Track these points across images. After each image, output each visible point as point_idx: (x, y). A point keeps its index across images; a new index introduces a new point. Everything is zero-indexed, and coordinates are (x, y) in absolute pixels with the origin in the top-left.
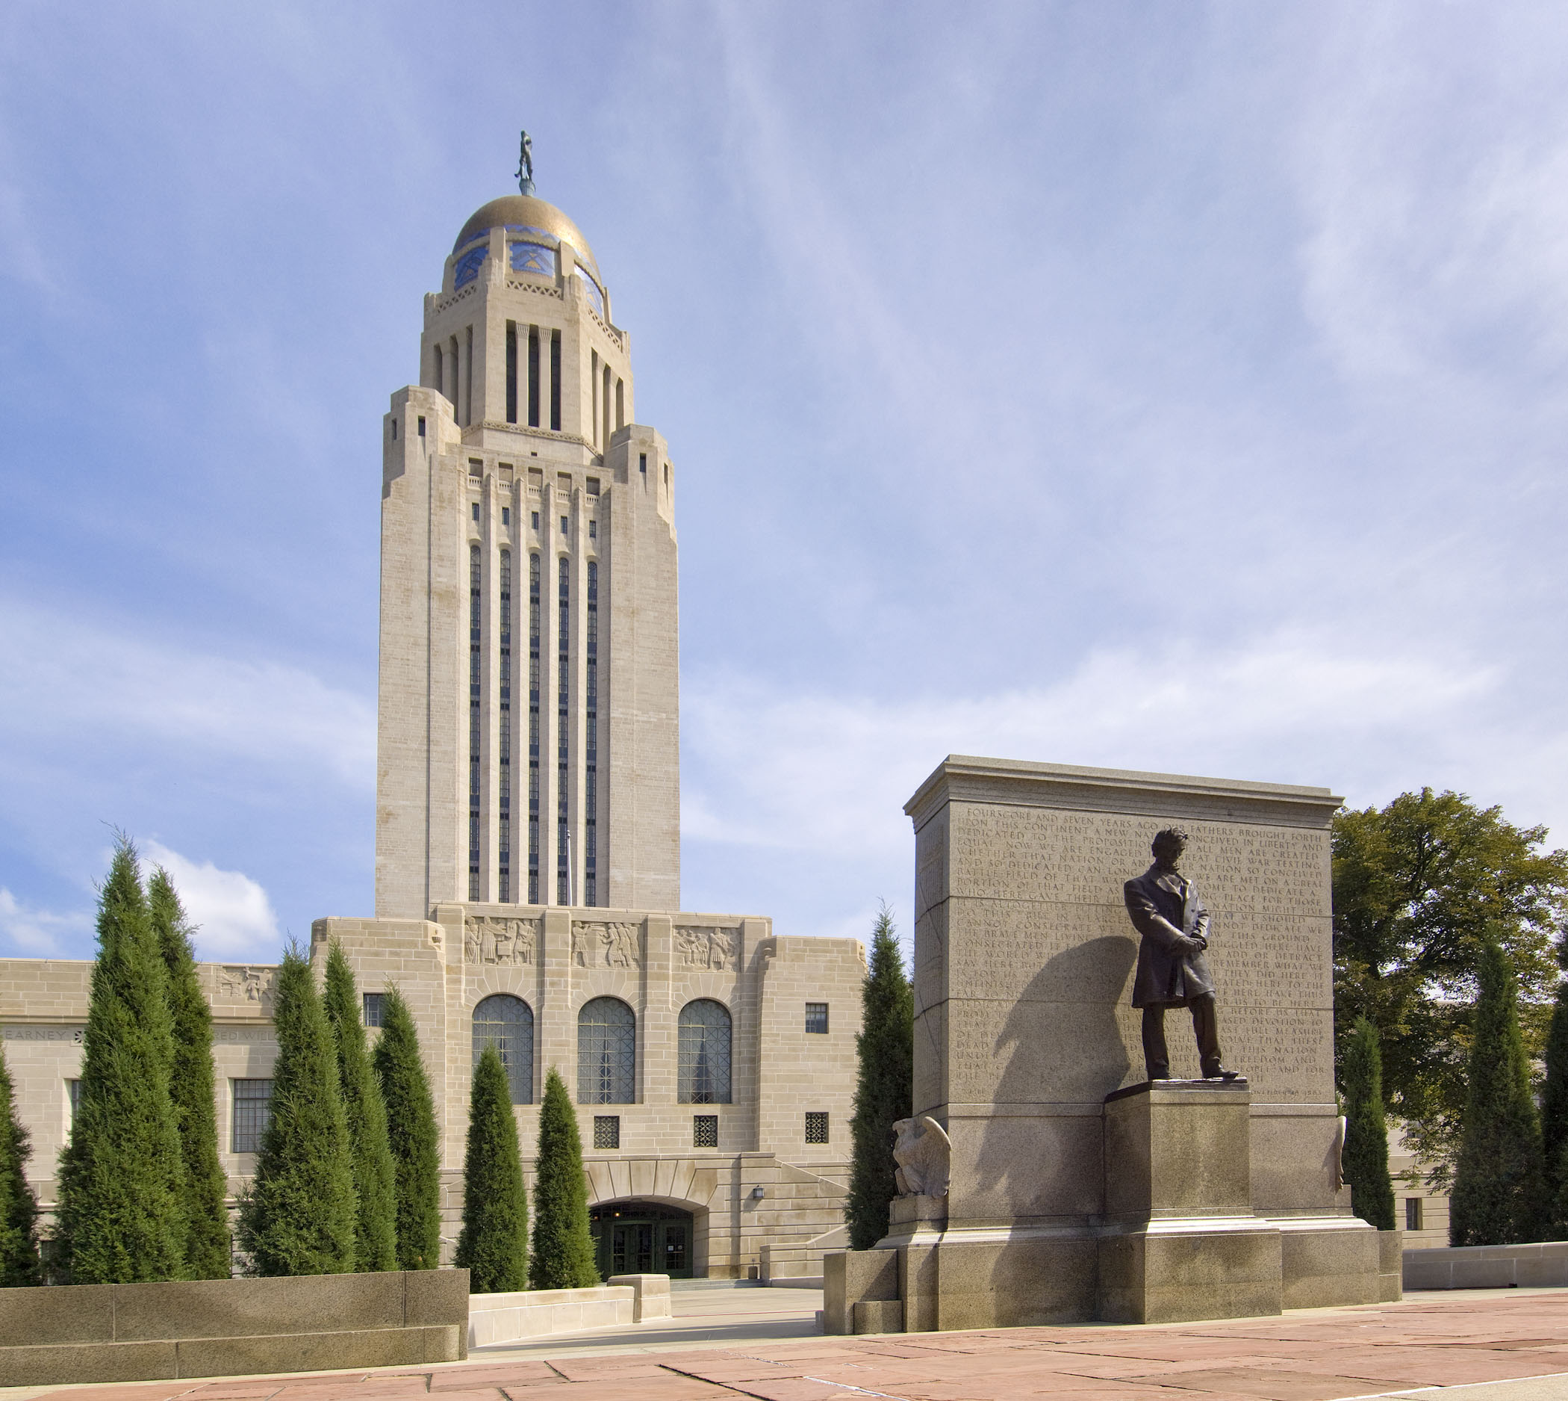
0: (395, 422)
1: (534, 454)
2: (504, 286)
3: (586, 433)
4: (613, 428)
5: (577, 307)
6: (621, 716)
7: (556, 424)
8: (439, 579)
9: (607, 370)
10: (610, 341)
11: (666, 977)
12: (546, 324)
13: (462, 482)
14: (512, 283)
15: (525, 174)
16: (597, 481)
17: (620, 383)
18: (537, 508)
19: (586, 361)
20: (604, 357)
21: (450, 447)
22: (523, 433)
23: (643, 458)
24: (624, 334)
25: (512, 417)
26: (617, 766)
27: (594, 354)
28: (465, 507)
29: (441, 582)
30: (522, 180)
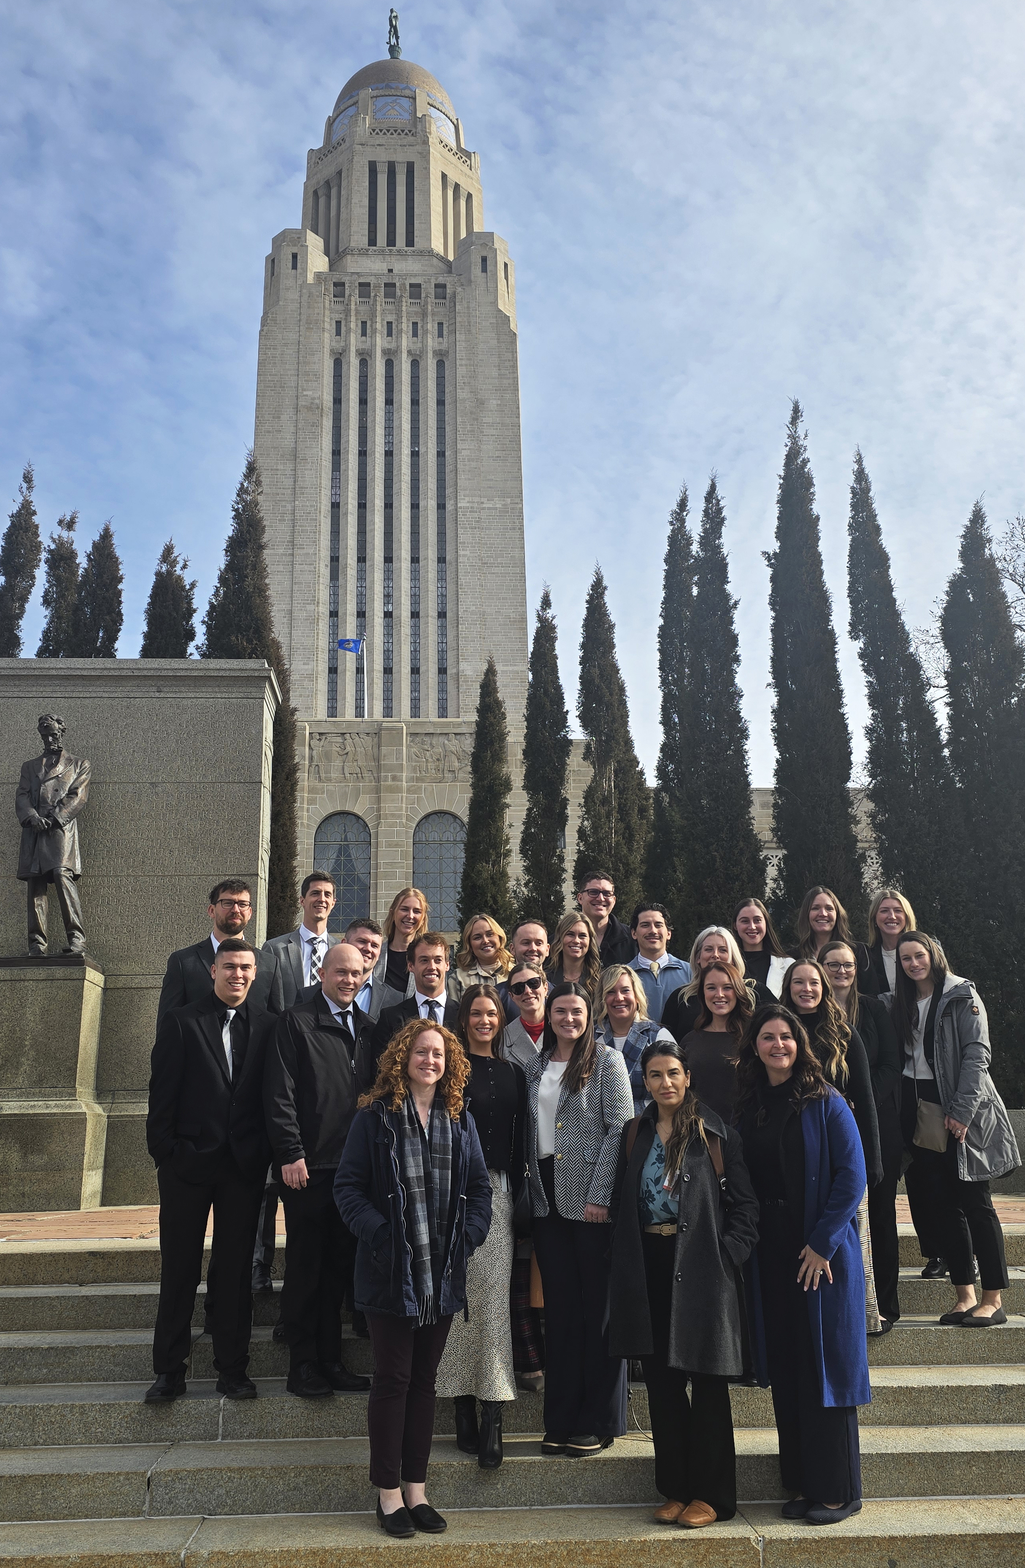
0: (273, 261)
1: (390, 271)
2: (368, 134)
3: (437, 245)
4: (463, 235)
5: (428, 140)
6: (468, 505)
7: (410, 242)
8: (305, 393)
9: (457, 187)
10: (459, 163)
11: (399, 790)
12: (401, 157)
13: (327, 302)
14: (374, 130)
15: (393, 41)
16: (444, 286)
17: (469, 196)
18: (392, 318)
19: (436, 183)
20: (453, 177)
21: (318, 275)
22: (382, 253)
23: (484, 260)
24: (473, 155)
25: (372, 242)
26: (464, 556)
27: (444, 176)
28: (329, 326)
29: (307, 395)
30: (391, 46)
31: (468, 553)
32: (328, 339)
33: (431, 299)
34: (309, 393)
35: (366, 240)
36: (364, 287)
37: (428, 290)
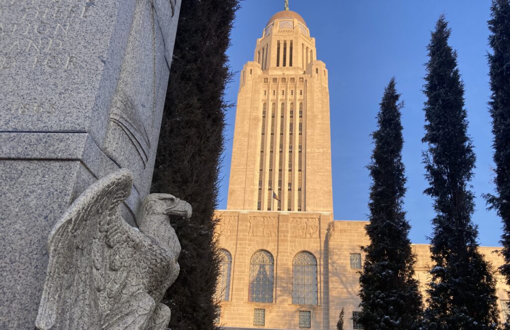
2: (278, 32)
3: (300, 65)
4: (309, 62)
5: (298, 33)
6: (310, 151)
7: (291, 65)
9: (307, 47)
10: (308, 40)
11: (286, 241)
17: (312, 51)
18: (284, 89)
19: (300, 47)
21: (259, 76)
22: (281, 68)
23: (317, 69)
25: (278, 65)
31: (309, 168)
32: (262, 96)
33: (298, 83)
34: (254, 114)
35: (276, 65)
36: (275, 80)
37: (297, 79)
